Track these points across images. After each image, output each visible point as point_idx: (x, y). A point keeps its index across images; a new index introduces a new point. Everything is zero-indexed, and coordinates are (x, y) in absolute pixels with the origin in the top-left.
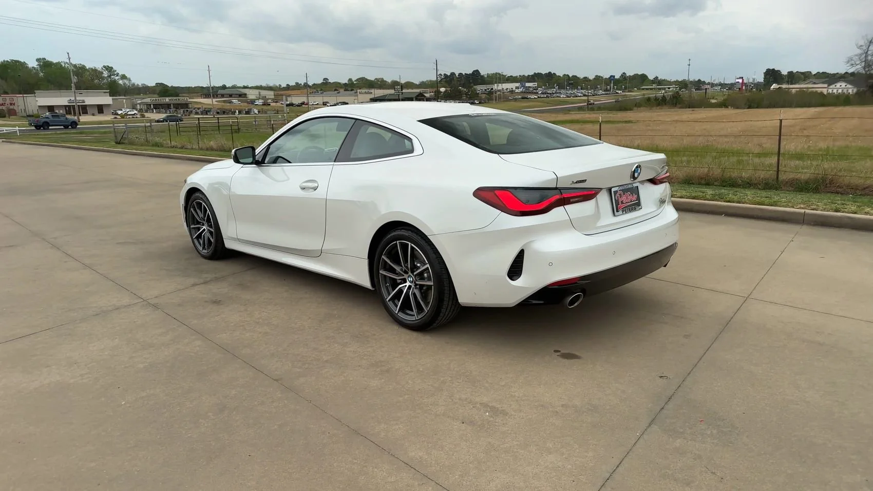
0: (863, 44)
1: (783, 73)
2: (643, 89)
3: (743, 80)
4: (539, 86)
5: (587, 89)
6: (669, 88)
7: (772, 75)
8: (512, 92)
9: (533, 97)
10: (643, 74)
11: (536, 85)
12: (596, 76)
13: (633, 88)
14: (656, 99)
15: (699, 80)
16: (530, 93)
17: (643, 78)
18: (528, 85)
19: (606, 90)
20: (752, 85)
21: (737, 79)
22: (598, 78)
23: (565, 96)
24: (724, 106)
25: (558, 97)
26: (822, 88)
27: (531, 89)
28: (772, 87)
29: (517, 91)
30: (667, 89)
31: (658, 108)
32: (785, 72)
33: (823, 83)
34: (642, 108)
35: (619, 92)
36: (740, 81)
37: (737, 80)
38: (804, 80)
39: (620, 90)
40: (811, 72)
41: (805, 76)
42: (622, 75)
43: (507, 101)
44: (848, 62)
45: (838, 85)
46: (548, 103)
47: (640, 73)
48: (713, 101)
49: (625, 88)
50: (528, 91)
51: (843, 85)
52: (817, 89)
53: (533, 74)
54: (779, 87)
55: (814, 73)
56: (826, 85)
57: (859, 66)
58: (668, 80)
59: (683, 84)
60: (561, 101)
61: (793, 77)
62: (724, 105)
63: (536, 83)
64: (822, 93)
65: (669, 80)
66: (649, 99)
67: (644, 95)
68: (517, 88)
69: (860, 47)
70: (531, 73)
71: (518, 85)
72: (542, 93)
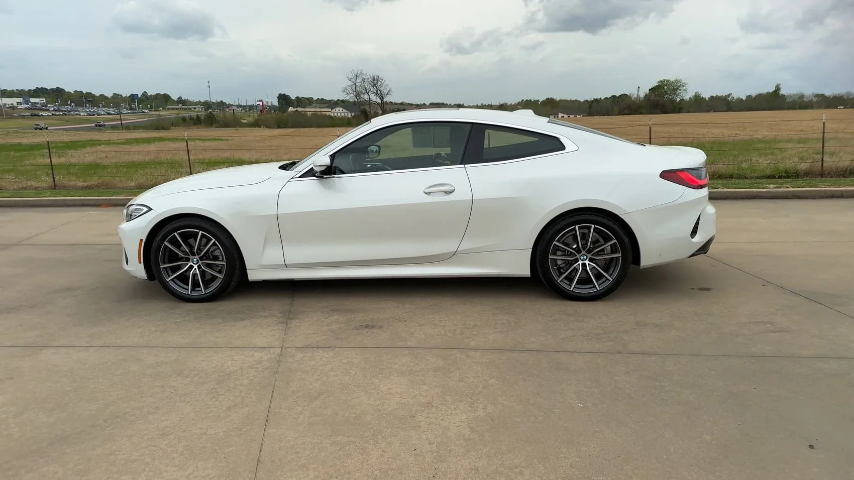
0: (352, 77)
1: (292, 98)
2: (169, 109)
3: (263, 103)
4: (47, 103)
5: (109, 107)
6: (195, 108)
7: (284, 99)
8: (13, 107)
9: (47, 114)
10: (165, 94)
11: (45, 101)
12: (115, 94)
13: (158, 108)
14: (191, 118)
15: (222, 102)
16: (38, 109)
17: (166, 98)
18: (33, 100)
19: (131, 109)
20: (268, 108)
21: (258, 101)
22: (116, 96)
23: (86, 114)
24: (257, 126)
25: (77, 115)
26: (327, 111)
27: (38, 105)
28: (290, 110)
29: (20, 107)
30: (193, 109)
31: (195, 126)
32: (293, 97)
33: (327, 107)
34: (179, 127)
35: (146, 111)
36: (261, 103)
37: (258, 103)
38: (310, 105)
39: (146, 109)
40: (313, 98)
41: (309, 102)
42: (143, 94)
43: (11, 118)
44: (344, 91)
45: (337, 109)
46: (68, 122)
47: (162, 93)
48: (245, 121)
49: (152, 107)
50: (34, 107)
51: (341, 109)
52: (326, 113)
53: (35, 88)
54: (297, 110)
55: (315, 99)
56: (330, 110)
57: (352, 95)
58: (190, 100)
59: (207, 105)
60: (83, 119)
61: (300, 102)
62: (256, 124)
63: (44, 99)
64: (330, 116)
65: (192, 101)
66: (184, 119)
67: (177, 114)
68: (19, 103)
69: (350, 80)
70: (33, 88)
71: (20, 100)
72: (55, 110)
